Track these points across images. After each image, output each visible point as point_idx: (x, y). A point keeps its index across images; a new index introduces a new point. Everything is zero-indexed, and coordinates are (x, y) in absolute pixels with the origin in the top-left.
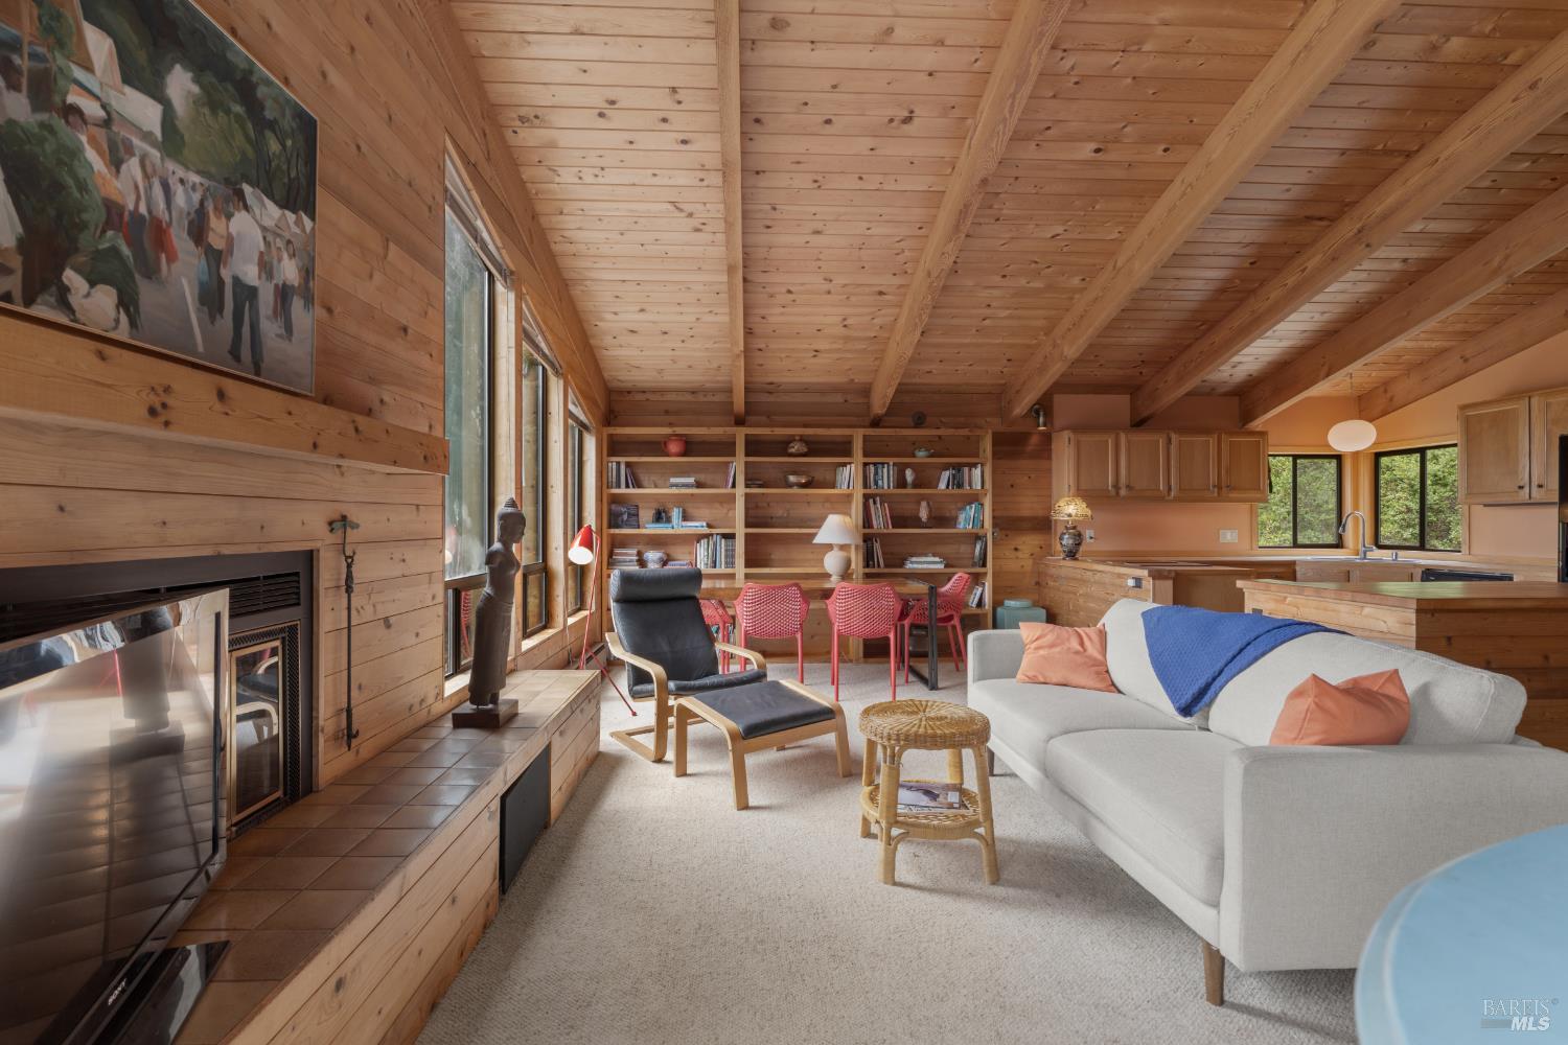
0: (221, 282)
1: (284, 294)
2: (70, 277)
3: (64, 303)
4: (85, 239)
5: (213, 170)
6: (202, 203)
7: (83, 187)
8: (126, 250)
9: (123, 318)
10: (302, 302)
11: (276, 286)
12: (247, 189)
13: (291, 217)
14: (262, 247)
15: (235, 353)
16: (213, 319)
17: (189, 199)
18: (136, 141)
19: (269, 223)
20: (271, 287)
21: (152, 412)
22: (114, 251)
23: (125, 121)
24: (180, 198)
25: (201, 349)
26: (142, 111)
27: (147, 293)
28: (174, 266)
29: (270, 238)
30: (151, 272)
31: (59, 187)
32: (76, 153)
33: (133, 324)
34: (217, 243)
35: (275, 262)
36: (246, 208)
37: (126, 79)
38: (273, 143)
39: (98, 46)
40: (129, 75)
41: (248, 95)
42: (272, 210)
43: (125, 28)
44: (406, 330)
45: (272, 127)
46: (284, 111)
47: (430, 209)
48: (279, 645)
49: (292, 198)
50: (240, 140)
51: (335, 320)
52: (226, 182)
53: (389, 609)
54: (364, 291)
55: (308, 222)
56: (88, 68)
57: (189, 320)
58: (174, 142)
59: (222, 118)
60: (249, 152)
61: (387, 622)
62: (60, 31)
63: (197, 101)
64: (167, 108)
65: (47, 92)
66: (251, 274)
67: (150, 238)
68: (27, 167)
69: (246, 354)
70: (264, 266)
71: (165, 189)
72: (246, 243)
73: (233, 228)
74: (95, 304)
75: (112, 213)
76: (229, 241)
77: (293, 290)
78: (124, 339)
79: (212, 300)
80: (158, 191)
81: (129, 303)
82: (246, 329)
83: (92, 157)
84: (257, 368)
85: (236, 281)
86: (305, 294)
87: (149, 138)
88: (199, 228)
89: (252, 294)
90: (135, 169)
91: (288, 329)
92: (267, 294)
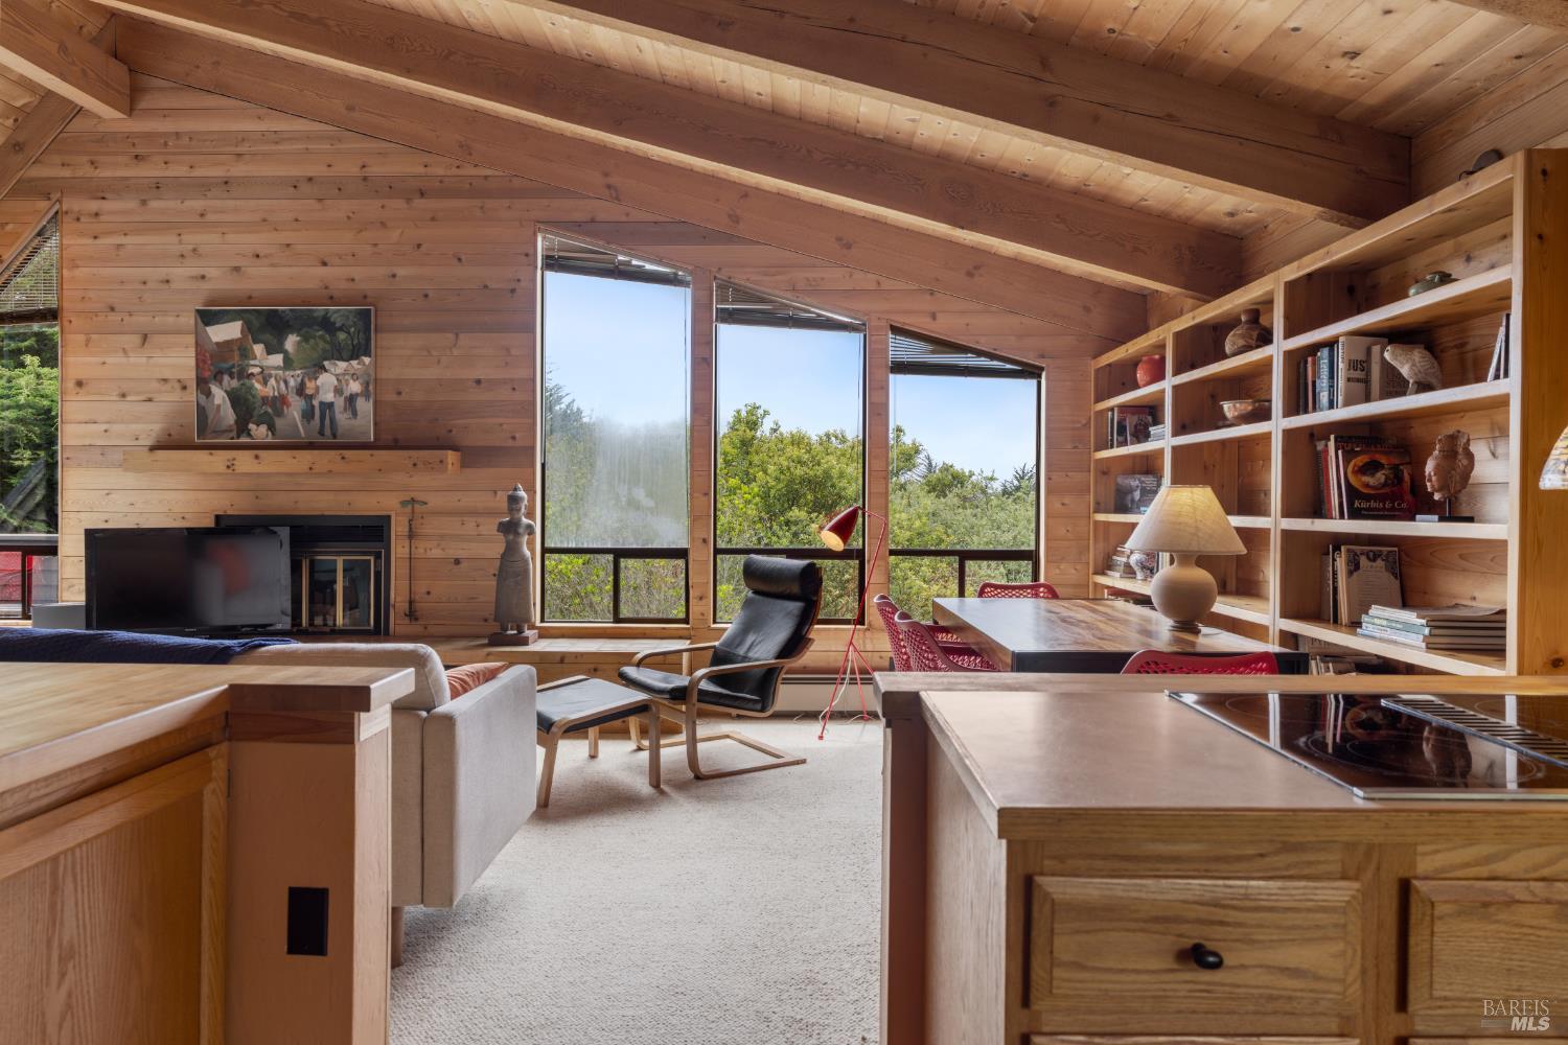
0: (313, 406)
1: (351, 400)
2: (252, 426)
3: (249, 435)
4: (256, 413)
5: (308, 364)
6: (302, 380)
7: (254, 397)
8: (270, 410)
9: (270, 433)
10: (364, 399)
11: (346, 398)
12: (326, 363)
13: (354, 363)
14: (336, 382)
15: (321, 433)
16: (309, 422)
17: (295, 380)
18: (273, 372)
19: (338, 371)
20: (342, 399)
21: (228, 467)
22: (266, 412)
23: (268, 367)
24: (292, 383)
25: (303, 435)
26: (277, 360)
27: (279, 423)
28: (290, 409)
29: (340, 378)
30: (279, 414)
31: (246, 400)
32: (251, 387)
33: (274, 434)
34: (309, 392)
35: (345, 387)
36: (326, 371)
37: (269, 353)
38: (342, 336)
39: (259, 349)
40: (270, 351)
41: (326, 324)
42: (342, 365)
43: (267, 337)
44: (478, 382)
45: (341, 329)
46: (348, 318)
47: (513, 291)
48: (372, 559)
49: (355, 353)
50: (321, 344)
51: (404, 397)
52: (315, 365)
53: (460, 554)
54: (432, 373)
55: (367, 360)
56: (255, 358)
57: (297, 427)
58: (288, 363)
59: (312, 341)
60: (328, 347)
61: (457, 562)
62: (246, 354)
63: (299, 343)
64: (286, 353)
65: (243, 375)
66: (329, 397)
67: (279, 402)
68: (236, 399)
69: (328, 431)
70: (338, 391)
71: (286, 382)
72: (326, 385)
73: (319, 382)
74: (260, 432)
75: (265, 400)
76: (317, 389)
77: (357, 395)
78: (270, 440)
79: (308, 415)
80: (282, 385)
81: (271, 428)
82: (327, 421)
83: (258, 386)
84: (334, 436)
85: (321, 403)
86: (366, 394)
87: (278, 368)
88: (301, 390)
89: (331, 405)
90: (272, 381)
91: (355, 414)
92: (340, 403)
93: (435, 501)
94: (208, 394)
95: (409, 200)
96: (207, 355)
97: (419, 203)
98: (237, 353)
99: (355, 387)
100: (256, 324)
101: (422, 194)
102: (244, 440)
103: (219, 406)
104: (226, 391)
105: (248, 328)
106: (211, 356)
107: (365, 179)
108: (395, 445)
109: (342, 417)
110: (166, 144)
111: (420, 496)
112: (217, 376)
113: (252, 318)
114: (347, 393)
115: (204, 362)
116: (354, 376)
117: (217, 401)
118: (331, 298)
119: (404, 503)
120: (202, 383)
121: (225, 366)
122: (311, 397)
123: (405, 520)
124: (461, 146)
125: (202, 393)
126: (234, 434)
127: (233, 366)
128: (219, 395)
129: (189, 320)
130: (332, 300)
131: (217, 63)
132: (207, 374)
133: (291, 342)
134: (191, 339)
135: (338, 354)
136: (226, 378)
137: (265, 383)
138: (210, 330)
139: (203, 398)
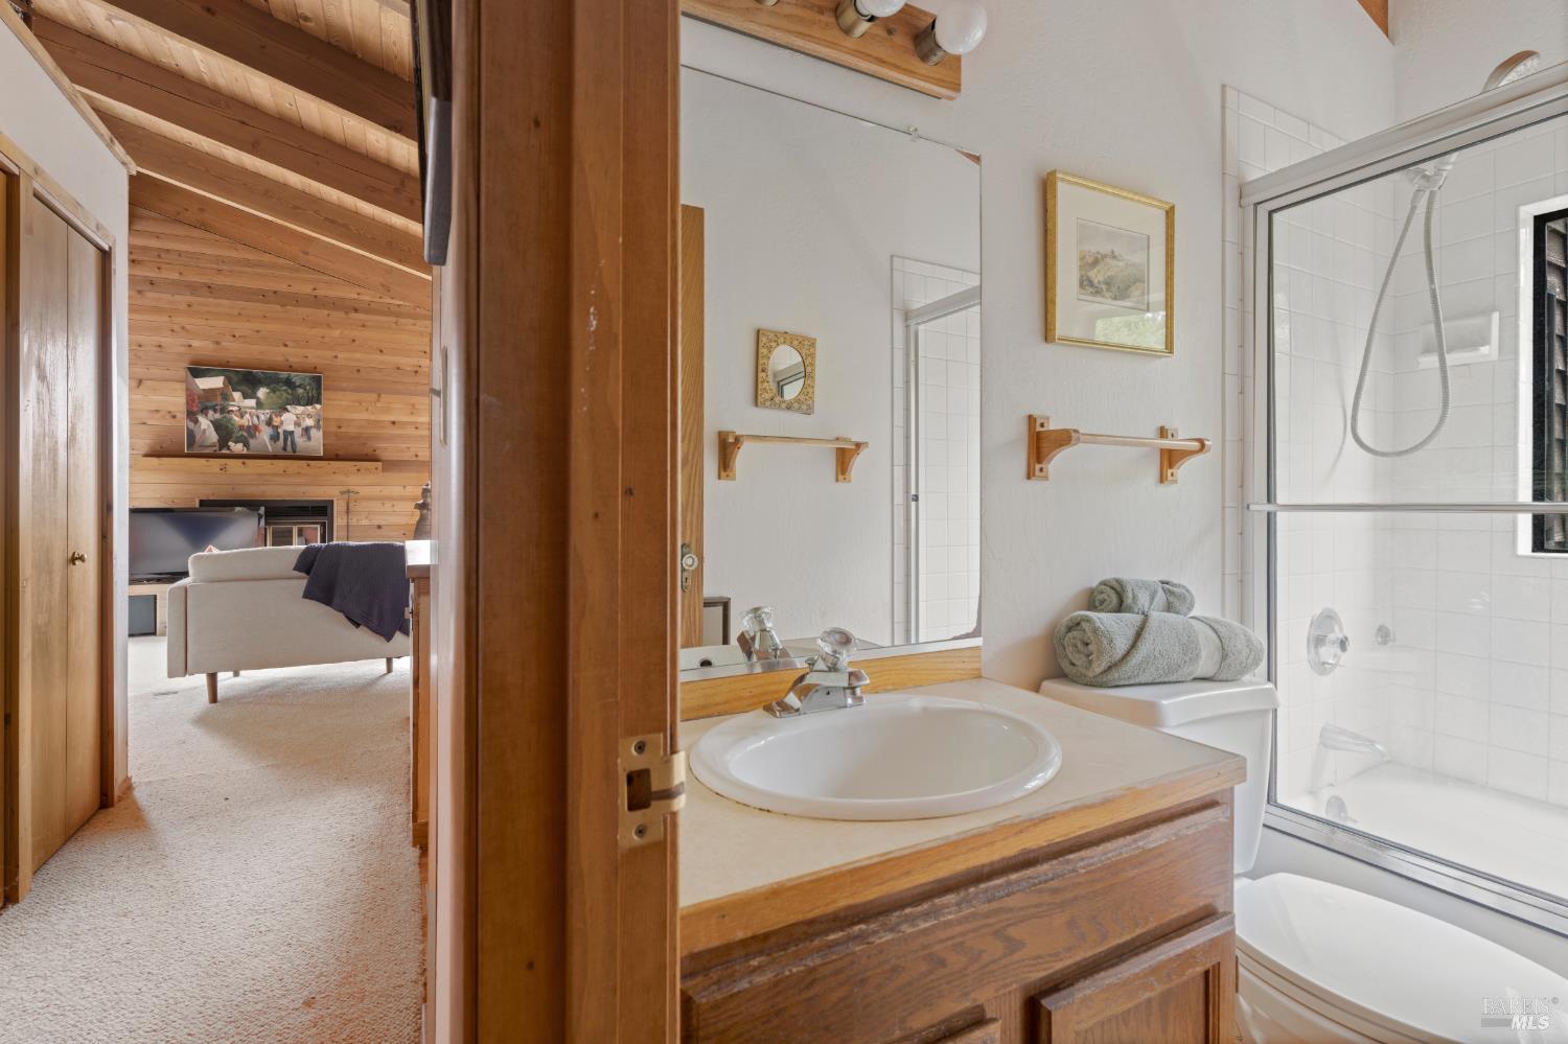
0: (278, 433)
1: (307, 430)
2: (230, 443)
3: (228, 448)
4: (234, 435)
6: (270, 416)
7: (233, 425)
8: (245, 434)
9: (245, 448)
10: (316, 430)
11: (303, 428)
12: (288, 407)
13: (309, 408)
14: (295, 419)
15: (285, 449)
16: (275, 442)
17: (265, 416)
18: (248, 410)
20: (300, 429)
21: (221, 469)
22: (242, 435)
24: (262, 417)
26: (252, 402)
27: (252, 442)
28: (261, 434)
30: (253, 436)
31: (227, 427)
32: (231, 419)
33: (248, 449)
34: (275, 424)
35: (302, 422)
36: (288, 411)
37: (245, 398)
38: (300, 391)
39: (237, 395)
40: (246, 396)
41: (289, 383)
42: (300, 409)
43: (244, 388)
44: (394, 423)
45: (299, 386)
46: (304, 380)
47: (416, 372)
48: (319, 526)
49: (309, 402)
50: (285, 395)
51: (343, 430)
52: (280, 408)
53: (381, 523)
54: (364, 416)
55: (318, 406)
56: (234, 401)
57: (265, 445)
58: (259, 405)
59: (278, 393)
60: (290, 397)
61: (379, 527)
62: (226, 397)
63: (268, 393)
64: (258, 399)
65: (223, 410)
66: (291, 428)
67: (253, 430)
68: (217, 425)
69: (289, 448)
70: (297, 424)
71: (258, 417)
72: (288, 420)
73: (283, 418)
74: (238, 448)
75: (241, 428)
76: (282, 423)
77: (311, 427)
78: (245, 452)
79: (275, 438)
80: (255, 419)
81: (246, 445)
82: (289, 443)
83: (236, 418)
84: (294, 451)
85: (285, 432)
86: (317, 427)
87: (252, 408)
88: (269, 423)
89: (292, 433)
90: (247, 416)
91: (309, 439)
92: (298, 432)
93: (364, 491)
94: (196, 422)
95: (346, 313)
96: (196, 397)
97: (353, 315)
98: (219, 398)
99: (310, 422)
100: (235, 379)
101: (356, 311)
102: (224, 451)
103: (205, 430)
104: (212, 422)
105: (229, 380)
106: (199, 397)
107: (316, 296)
108: (337, 458)
109: (300, 440)
110: (159, 256)
111: (352, 488)
112: (204, 411)
113: (232, 375)
114: (304, 425)
115: (193, 401)
116: (309, 416)
117: (203, 427)
118: (291, 367)
119: (342, 493)
120: (191, 415)
121: (210, 404)
122: (277, 427)
123: (344, 504)
124: (383, 285)
125: (191, 421)
126: (217, 448)
127: (217, 405)
128: (205, 423)
129: (183, 373)
130: (291, 368)
131: (202, 210)
132: (195, 409)
133: (262, 392)
134: (184, 386)
135: (297, 402)
136: (211, 412)
137: (242, 417)
138: (198, 381)
139: (191, 425)
